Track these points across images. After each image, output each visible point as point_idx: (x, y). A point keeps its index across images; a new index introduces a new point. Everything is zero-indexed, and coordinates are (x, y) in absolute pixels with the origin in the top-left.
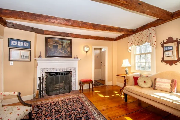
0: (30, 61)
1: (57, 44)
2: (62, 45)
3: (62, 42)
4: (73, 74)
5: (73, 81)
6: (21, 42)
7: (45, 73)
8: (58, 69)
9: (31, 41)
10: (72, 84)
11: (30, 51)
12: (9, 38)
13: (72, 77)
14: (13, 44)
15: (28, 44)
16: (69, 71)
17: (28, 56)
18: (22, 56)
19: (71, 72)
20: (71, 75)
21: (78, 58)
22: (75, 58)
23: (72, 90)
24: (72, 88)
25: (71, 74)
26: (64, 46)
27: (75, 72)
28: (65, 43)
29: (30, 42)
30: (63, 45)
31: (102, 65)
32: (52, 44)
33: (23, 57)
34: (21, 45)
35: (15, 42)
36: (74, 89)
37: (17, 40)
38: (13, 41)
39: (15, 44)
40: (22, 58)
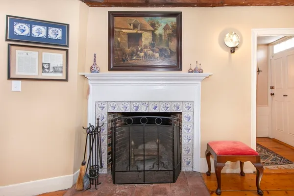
0: (66, 80)
1: (140, 32)
2: (153, 32)
3: (153, 25)
4: (184, 120)
5: (184, 141)
6: (41, 27)
7: (110, 113)
8: (143, 103)
9: (68, 25)
10: (184, 152)
11: (65, 52)
12: (8, 16)
13: (184, 131)
14: (19, 33)
15: (60, 31)
16: (174, 110)
17: (62, 67)
18: (45, 66)
19: (181, 113)
20: (180, 125)
21: (201, 71)
22: (191, 71)
23: (183, 169)
24: (184, 163)
25: (180, 120)
26: (161, 35)
27: (190, 114)
28: (163, 25)
29: (65, 28)
30: (157, 32)
31: (272, 94)
32: (124, 31)
33: (49, 69)
34: (41, 36)
35: (24, 25)
36: (190, 169)
37: (31, 22)
38: (20, 24)
39: (24, 31)
40: (46, 72)
